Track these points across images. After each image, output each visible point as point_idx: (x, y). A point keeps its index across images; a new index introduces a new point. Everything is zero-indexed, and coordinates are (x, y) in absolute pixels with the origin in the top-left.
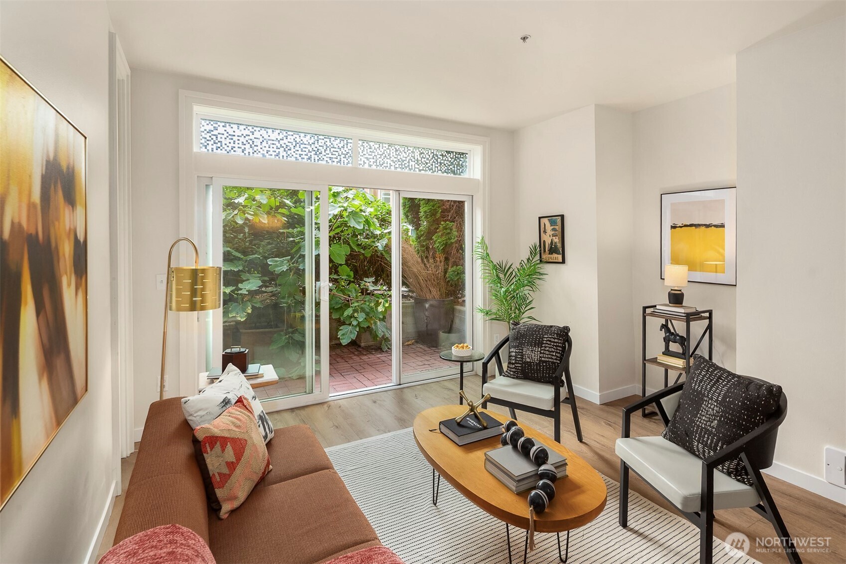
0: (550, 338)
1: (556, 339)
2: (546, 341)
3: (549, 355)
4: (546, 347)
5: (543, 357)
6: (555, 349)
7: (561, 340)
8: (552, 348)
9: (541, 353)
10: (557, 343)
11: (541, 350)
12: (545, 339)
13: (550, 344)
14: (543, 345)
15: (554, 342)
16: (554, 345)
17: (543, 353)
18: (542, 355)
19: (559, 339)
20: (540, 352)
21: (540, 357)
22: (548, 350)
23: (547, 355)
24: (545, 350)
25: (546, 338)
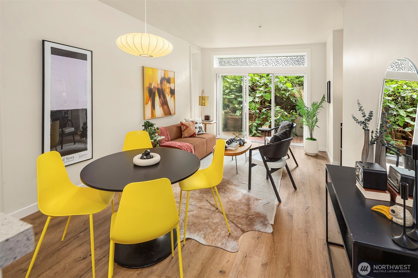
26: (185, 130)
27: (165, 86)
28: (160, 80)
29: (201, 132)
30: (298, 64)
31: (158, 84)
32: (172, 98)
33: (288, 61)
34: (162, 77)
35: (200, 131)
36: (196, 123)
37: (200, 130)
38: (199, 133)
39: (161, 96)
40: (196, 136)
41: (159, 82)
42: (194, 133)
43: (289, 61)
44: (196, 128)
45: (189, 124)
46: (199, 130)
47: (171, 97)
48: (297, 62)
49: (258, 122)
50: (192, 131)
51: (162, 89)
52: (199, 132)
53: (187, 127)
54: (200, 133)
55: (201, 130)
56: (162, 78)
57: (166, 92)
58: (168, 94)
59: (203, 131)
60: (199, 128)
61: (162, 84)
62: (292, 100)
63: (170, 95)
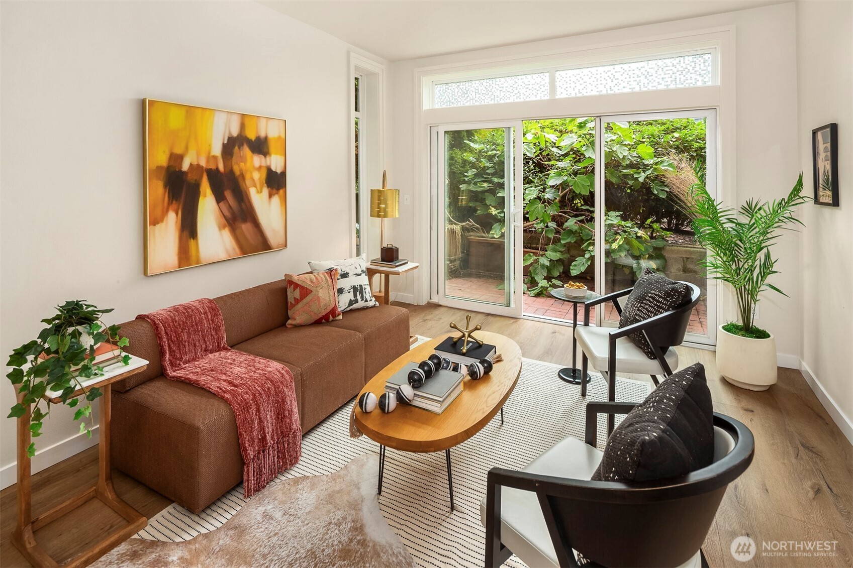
0: (656, 295)
1: (661, 297)
2: (650, 297)
3: (646, 314)
4: (646, 304)
5: (639, 315)
6: (655, 309)
7: (667, 300)
8: (652, 307)
9: (638, 310)
10: (661, 302)
11: (640, 306)
12: (650, 295)
13: (652, 303)
14: (644, 302)
15: (658, 301)
16: (656, 305)
17: (641, 311)
18: (638, 312)
19: (665, 299)
20: (638, 308)
21: (636, 314)
22: (646, 309)
23: (644, 314)
24: (644, 308)
25: (652, 293)
26: (297, 301)
27: (242, 164)
28: (223, 144)
29: (361, 304)
30: (686, 82)
31: (215, 157)
32: (276, 199)
33: (650, 74)
34: (230, 133)
35: (356, 301)
36: (345, 275)
37: (355, 296)
38: (351, 307)
39: (228, 195)
40: (338, 318)
41: (217, 151)
42: (328, 310)
43: (655, 75)
44: (340, 291)
45: (312, 282)
46: (351, 296)
47: (270, 196)
48: (682, 76)
49: (554, 254)
50: (322, 304)
51: (232, 172)
52: (351, 303)
53: (305, 292)
54: (355, 306)
55: (359, 297)
56: (231, 139)
57: (248, 182)
58: (255, 186)
59: (366, 301)
60: (352, 293)
61: (232, 157)
62: (656, 193)
63: (266, 191)
